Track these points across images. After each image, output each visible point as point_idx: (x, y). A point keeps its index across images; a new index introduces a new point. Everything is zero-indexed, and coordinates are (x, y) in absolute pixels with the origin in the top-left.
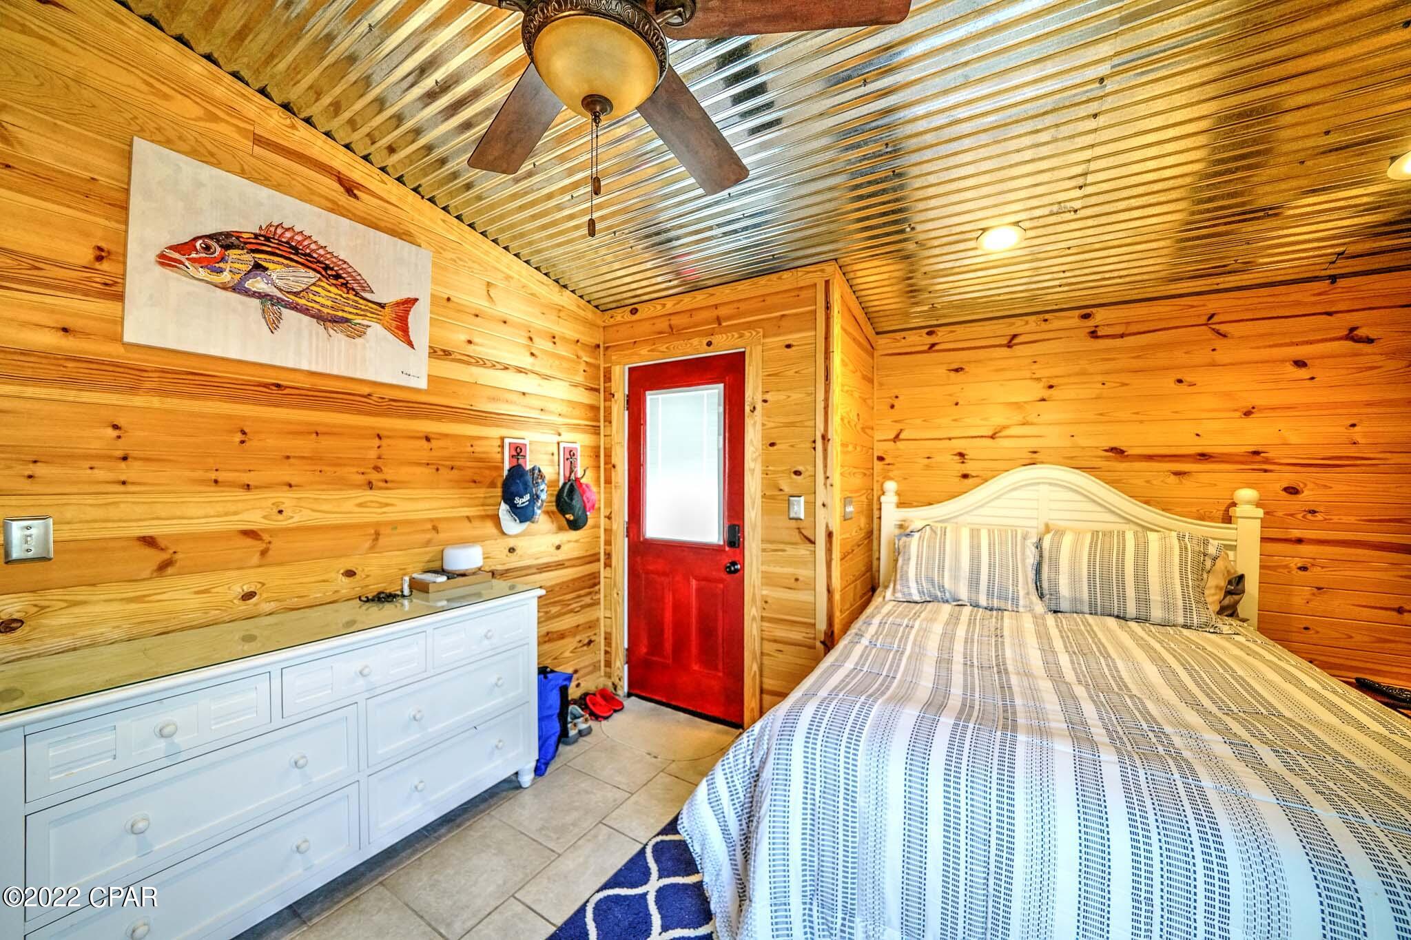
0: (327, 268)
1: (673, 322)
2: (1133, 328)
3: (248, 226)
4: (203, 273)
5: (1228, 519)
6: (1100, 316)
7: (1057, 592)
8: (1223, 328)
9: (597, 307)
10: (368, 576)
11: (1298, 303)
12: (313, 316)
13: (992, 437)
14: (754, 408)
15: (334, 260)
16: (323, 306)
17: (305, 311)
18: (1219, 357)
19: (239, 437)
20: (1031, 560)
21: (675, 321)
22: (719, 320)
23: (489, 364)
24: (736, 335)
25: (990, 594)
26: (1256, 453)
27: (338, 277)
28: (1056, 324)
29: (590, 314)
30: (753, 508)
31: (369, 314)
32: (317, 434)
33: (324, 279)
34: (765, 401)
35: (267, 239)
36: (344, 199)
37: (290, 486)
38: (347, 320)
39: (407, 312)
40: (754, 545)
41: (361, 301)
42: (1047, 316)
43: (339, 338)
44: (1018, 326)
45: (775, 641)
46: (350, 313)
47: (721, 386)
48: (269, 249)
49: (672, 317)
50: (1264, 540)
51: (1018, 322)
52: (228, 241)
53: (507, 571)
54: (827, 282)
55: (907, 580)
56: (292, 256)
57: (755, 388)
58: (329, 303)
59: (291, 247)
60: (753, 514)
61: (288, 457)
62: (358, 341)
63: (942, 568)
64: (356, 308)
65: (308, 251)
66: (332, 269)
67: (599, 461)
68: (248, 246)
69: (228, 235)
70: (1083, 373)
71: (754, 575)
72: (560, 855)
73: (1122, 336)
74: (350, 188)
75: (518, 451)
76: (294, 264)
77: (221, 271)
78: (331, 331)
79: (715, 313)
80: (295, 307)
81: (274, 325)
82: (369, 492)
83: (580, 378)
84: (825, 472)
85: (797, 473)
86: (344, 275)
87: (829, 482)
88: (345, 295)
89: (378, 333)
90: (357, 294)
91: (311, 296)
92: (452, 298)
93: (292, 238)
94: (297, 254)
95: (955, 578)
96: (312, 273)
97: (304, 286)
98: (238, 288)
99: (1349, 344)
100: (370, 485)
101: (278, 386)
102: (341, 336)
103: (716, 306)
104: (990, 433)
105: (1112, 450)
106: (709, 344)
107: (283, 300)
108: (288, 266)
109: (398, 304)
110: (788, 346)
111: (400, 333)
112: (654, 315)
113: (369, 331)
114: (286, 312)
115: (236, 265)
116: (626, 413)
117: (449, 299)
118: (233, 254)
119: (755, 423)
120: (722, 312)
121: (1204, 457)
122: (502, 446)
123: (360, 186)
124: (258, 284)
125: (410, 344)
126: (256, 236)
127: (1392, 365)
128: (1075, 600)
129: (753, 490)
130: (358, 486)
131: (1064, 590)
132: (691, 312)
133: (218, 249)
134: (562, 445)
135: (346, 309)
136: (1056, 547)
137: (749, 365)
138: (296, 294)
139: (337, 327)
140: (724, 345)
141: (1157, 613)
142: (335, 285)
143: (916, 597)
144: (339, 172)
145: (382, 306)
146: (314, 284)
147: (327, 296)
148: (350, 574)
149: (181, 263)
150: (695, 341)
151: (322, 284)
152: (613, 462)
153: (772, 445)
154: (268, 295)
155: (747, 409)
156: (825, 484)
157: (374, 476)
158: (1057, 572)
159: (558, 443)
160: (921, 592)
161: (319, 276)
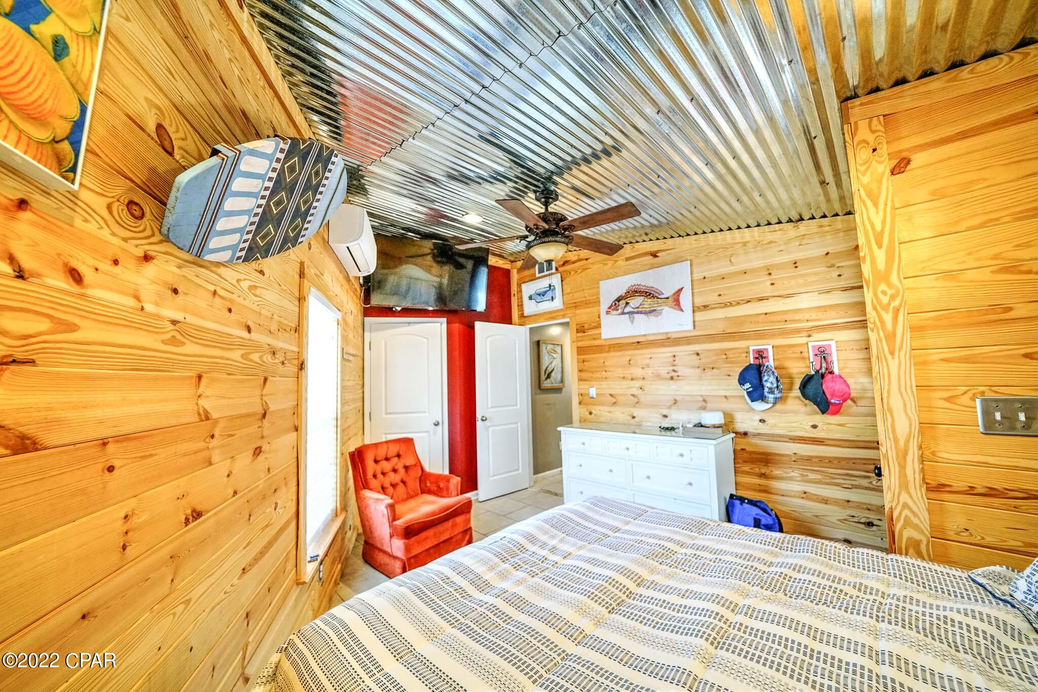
0: (647, 292)
4: (615, 312)
12: (643, 313)
15: (648, 288)
16: (646, 308)
17: (641, 313)
23: (734, 304)
27: (650, 294)
31: (663, 304)
32: (651, 358)
33: (646, 298)
35: (629, 292)
36: (653, 261)
37: (643, 379)
38: (655, 310)
39: (679, 296)
41: (659, 300)
43: (652, 318)
46: (656, 307)
48: (629, 296)
52: (619, 300)
53: (759, 434)
58: (648, 306)
59: (635, 291)
62: (660, 317)
64: (658, 304)
65: (640, 290)
68: (624, 298)
69: (619, 297)
74: (654, 255)
75: (760, 354)
76: (637, 297)
77: (619, 310)
78: (650, 317)
80: (638, 313)
81: (632, 322)
83: (834, 283)
86: (652, 293)
88: (653, 300)
89: (668, 311)
90: (658, 298)
91: (642, 306)
92: (706, 276)
93: (635, 288)
94: (637, 293)
96: (642, 297)
97: (640, 304)
98: (623, 313)
100: (671, 378)
101: (638, 342)
107: (634, 312)
108: (635, 299)
109: (674, 294)
111: (677, 307)
113: (663, 311)
114: (636, 315)
115: (622, 306)
117: (704, 278)
118: (621, 302)
122: (746, 352)
123: (658, 251)
124: (628, 309)
125: (682, 310)
126: (626, 294)
130: (667, 379)
133: (618, 303)
134: (811, 344)
135: (654, 305)
138: (638, 308)
139: (652, 314)
142: (650, 298)
144: (652, 251)
145: (668, 298)
146: (643, 301)
147: (648, 303)
148: (664, 417)
149: (610, 311)
151: (645, 300)
154: (630, 312)
157: (673, 374)
159: (808, 343)
161: (644, 297)
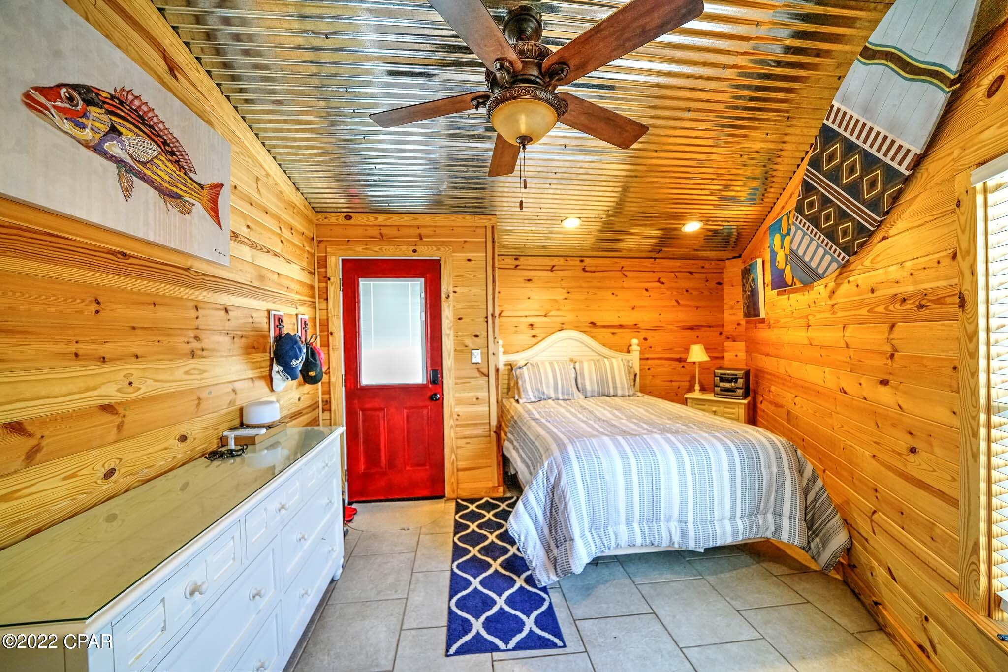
0: (165, 143)
1: (382, 231)
2: (598, 269)
3: (106, 85)
4: (67, 126)
5: (629, 352)
6: (587, 261)
7: (585, 388)
8: (626, 273)
9: (313, 208)
10: (195, 439)
11: (646, 267)
12: (156, 189)
13: (545, 316)
14: (449, 296)
15: (170, 136)
16: (163, 179)
17: (150, 182)
18: (625, 285)
19: (93, 307)
20: (573, 376)
21: (384, 231)
22: (421, 237)
23: (259, 248)
24: (435, 249)
25: (563, 393)
26: (636, 325)
27: (172, 153)
28: (571, 263)
29: (310, 213)
30: (449, 358)
31: (193, 193)
32: (154, 304)
33: (163, 154)
34: (455, 292)
35: (121, 103)
36: (167, 76)
37: (137, 357)
38: (180, 197)
39: (217, 195)
40: (450, 382)
41: (189, 180)
42: (568, 258)
44: (555, 261)
45: (465, 438)
46: (181, 190)
47: (423, 280)
48: (123, 114)
49: (383, 228)
50: (641, 359)
51: (556, 259)
52: (88, 96)
54: (493, 227)
55: (527, 392)
56: (140, 126)
57: (448, 284)
58: (167, 178)
59: (139, 116)
60: (449, 363)
61: (134, 328)
63: (541, 383)
64: (185, 186)
65: (152, 123)
66: (168, 145)
67: (316, 330)
68: (106, 106)
69: (89, 89)
70: (580, 287)
71: (451, 400)
72: (407, 599)
73: (594, 272)
74: (173, 68)
75: (280, 322)
76: (141, 134)
77: (83, 127)
78: (169, 206)
79: (418, 231)
80: (143, 178)
81: (128, 193)
82: (192, 361)
83: (305, 264)
84: (494, 335)
85: (476, 336)
86: (177, 153)
87: (496, 340)
88: (178, 173)
89: (199, 212)
90: (185, 173)
91: (155, 168)
92: (238, 187)
93: (140, 107)
94: (143, 124)
95: (548, 387)
96: (155, 146)
97: (150, 158)
98: (97, 149)
99: (658, 284)
100: (193, 354)
101: (124, 255)
102: (175, 211)
103: (418, 227)
104: (544, 314)
105: (592, 323)
106: (415, 251)
107: (134, 169)
108: (138, 135)
109: (211, 187)
110: (469, 260)
111: (214, 214)
112: (367, 224)
113: (194, 209)
114: (137, 182)
115: (98, 125)
116: (341, 293)
117: (236, 187)
118: (94, 111)
119: (449, 306)
120: (423, 231)
121: (621, 326)
122: (269, 318)
123: (179, 68)
124: (113, 147)
126: (113, 97)
127: (669, 293)
128: (592, 391)
129: (449, 347)
130: (184, 355)
131: (588, 387)
132: (398, 227)
133: (81, 103)
134: (300, 317)
135: (179, 185)
136: (582, 368)
137: (445, 269)
138: (144, 164)
139: (173, 202)
140: (425, 253)
141: (620, 392)
142: (171, 161)
143: (533, 400)
144: (165, 50)
145: (202, 187)
146: (156, 157)
147: (164, 171)
148: (183, 439)
149: (47, 109)
150: (404, 248)
151: (162, 158)
152: (330, 330)
153: (460, 319)
154: (123, 161)
155: (443, 296)
156: (494, 342)
157: (195, 345)
158: (584, 380)
159: (297, 315)
160: (535, 397)
161: (160, 150)
